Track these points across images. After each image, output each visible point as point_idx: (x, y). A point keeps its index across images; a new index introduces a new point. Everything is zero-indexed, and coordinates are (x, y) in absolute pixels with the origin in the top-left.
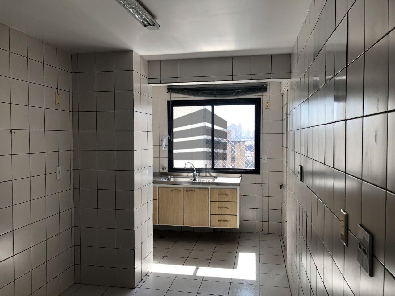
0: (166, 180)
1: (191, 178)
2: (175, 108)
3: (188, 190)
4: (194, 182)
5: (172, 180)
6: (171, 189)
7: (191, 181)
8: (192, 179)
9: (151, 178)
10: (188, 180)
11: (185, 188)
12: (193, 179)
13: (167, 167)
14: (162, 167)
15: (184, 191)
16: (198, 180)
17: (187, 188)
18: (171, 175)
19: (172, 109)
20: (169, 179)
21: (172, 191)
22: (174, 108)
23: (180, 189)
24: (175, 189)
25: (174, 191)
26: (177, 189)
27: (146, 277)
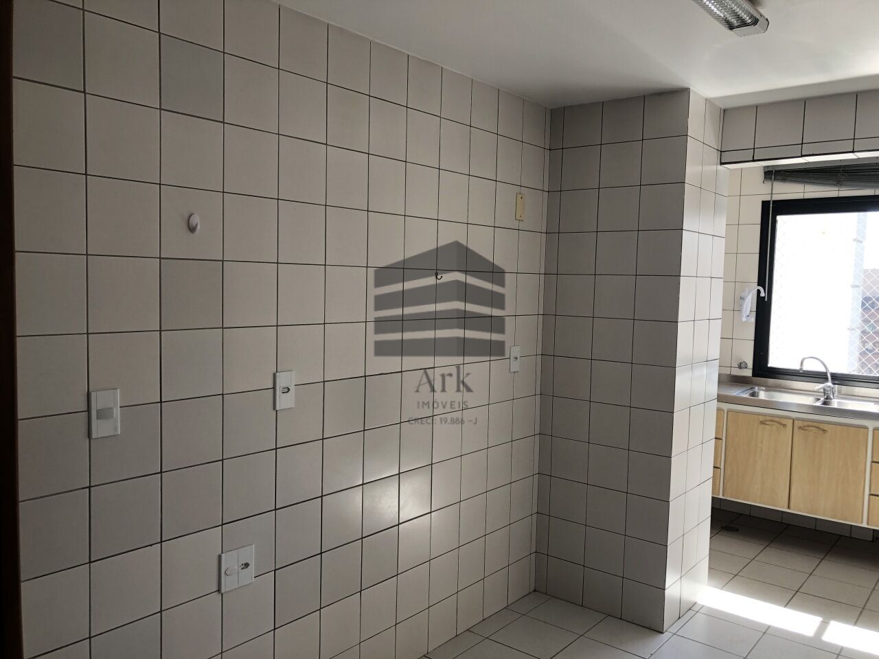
0: (746, 395)
1: (817, 395)
2: (781, 219)
3: (806, 426)
4: (826, 408)
5: (763, 395)
6: (761, 418)
7: (819, 404)
8: (819, 399)
9: (713, 389)
10: (808, 401)
11: (799, 419)
12: (822, 399)
13: (750, 364)
14: (738, 363)
15: (796, 429)
16: (835, 403)
17: (803, 420)
18: (759, 385)
19: (774, 222)
20: (753, 394)
21: (762, 423)
22: (779, 218)
23: (784, 421)
24: (769, 418)
25: (767, 423)
26: (777, 419)
27: (691, 613)
